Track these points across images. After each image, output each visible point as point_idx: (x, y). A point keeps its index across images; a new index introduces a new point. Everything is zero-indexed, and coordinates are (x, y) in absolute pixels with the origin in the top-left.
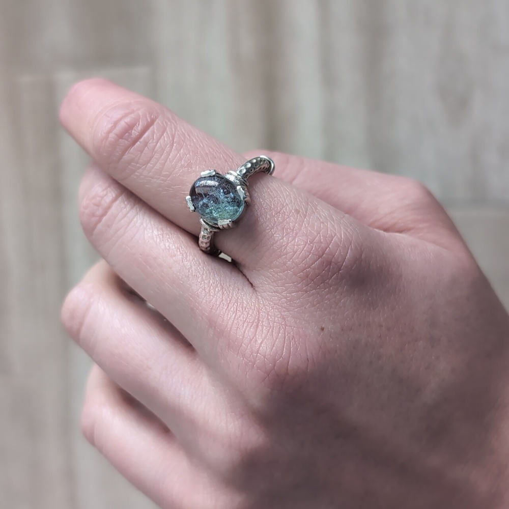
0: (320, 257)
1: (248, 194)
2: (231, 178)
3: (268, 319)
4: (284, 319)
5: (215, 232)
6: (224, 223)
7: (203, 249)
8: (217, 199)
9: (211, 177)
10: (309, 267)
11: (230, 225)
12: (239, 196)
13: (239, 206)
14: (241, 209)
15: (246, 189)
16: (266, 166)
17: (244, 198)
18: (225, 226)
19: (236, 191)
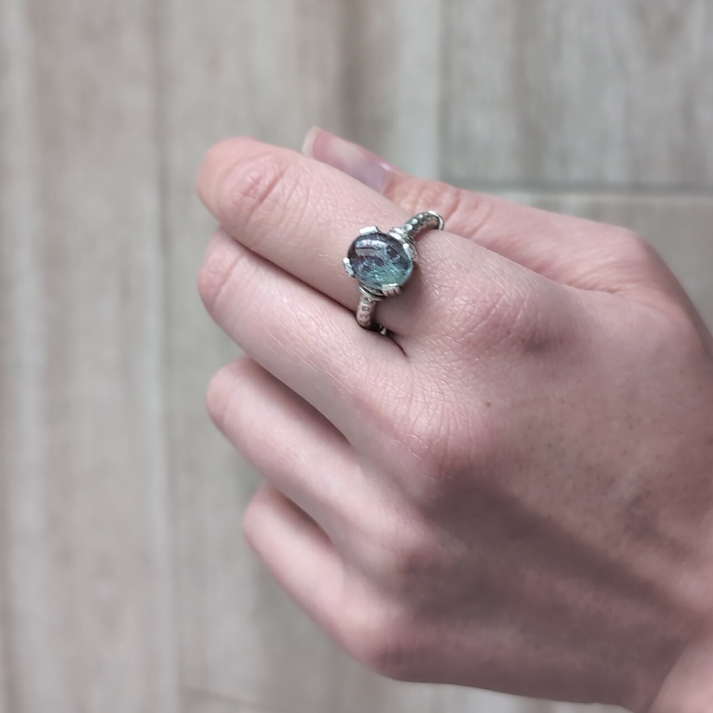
0: (484, 318)
1: (416, 253)
2: (397, 237)
3: (423, 394)
4: (442, 393)
5: (377, 302)
6: (390, 287)
7: (362, 324)
8: (381, 260)
9: (372, 236)
10: (471, 331)
11: (397, 291)
12: (407, 256)
13: (406, 268)
14: (409, 271)
15: (414, 248)
16: (436, 223)
17: (412, 259)
18: (390, 292)
19: (403, 250)
